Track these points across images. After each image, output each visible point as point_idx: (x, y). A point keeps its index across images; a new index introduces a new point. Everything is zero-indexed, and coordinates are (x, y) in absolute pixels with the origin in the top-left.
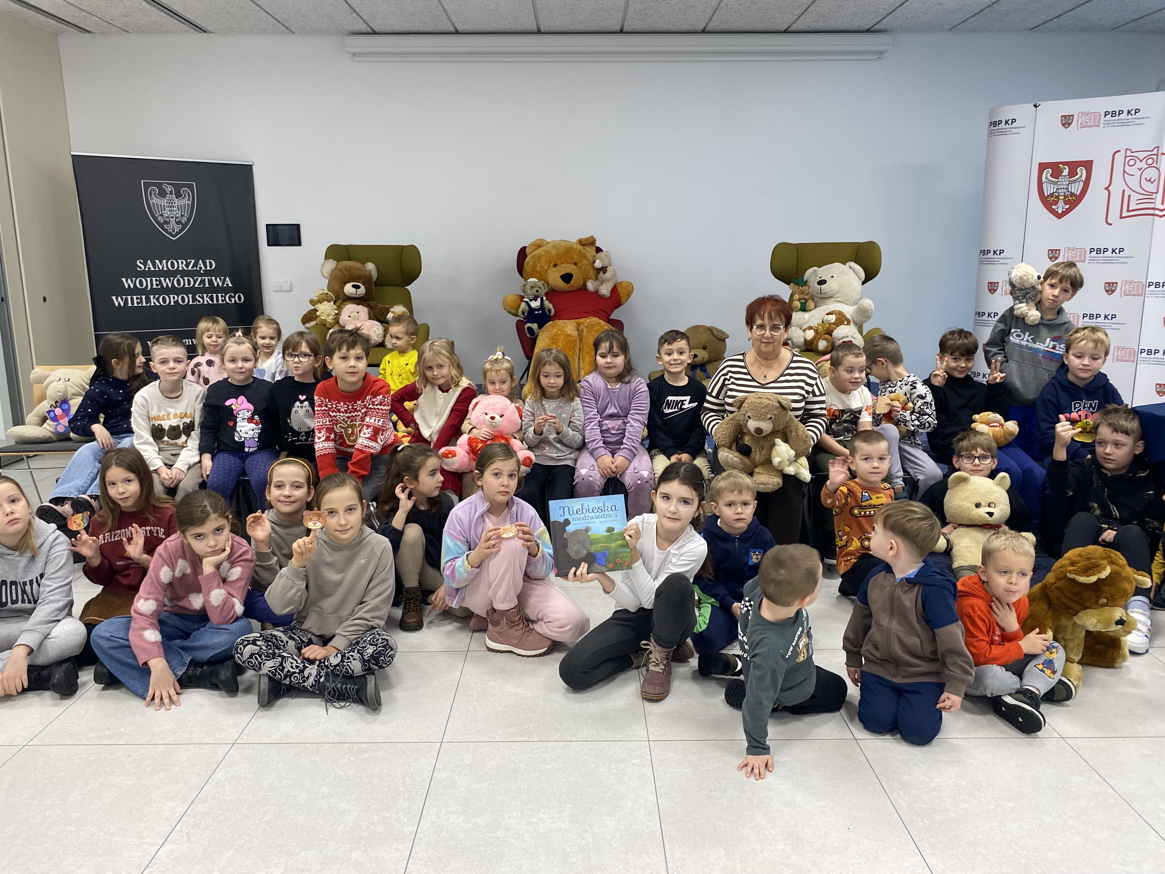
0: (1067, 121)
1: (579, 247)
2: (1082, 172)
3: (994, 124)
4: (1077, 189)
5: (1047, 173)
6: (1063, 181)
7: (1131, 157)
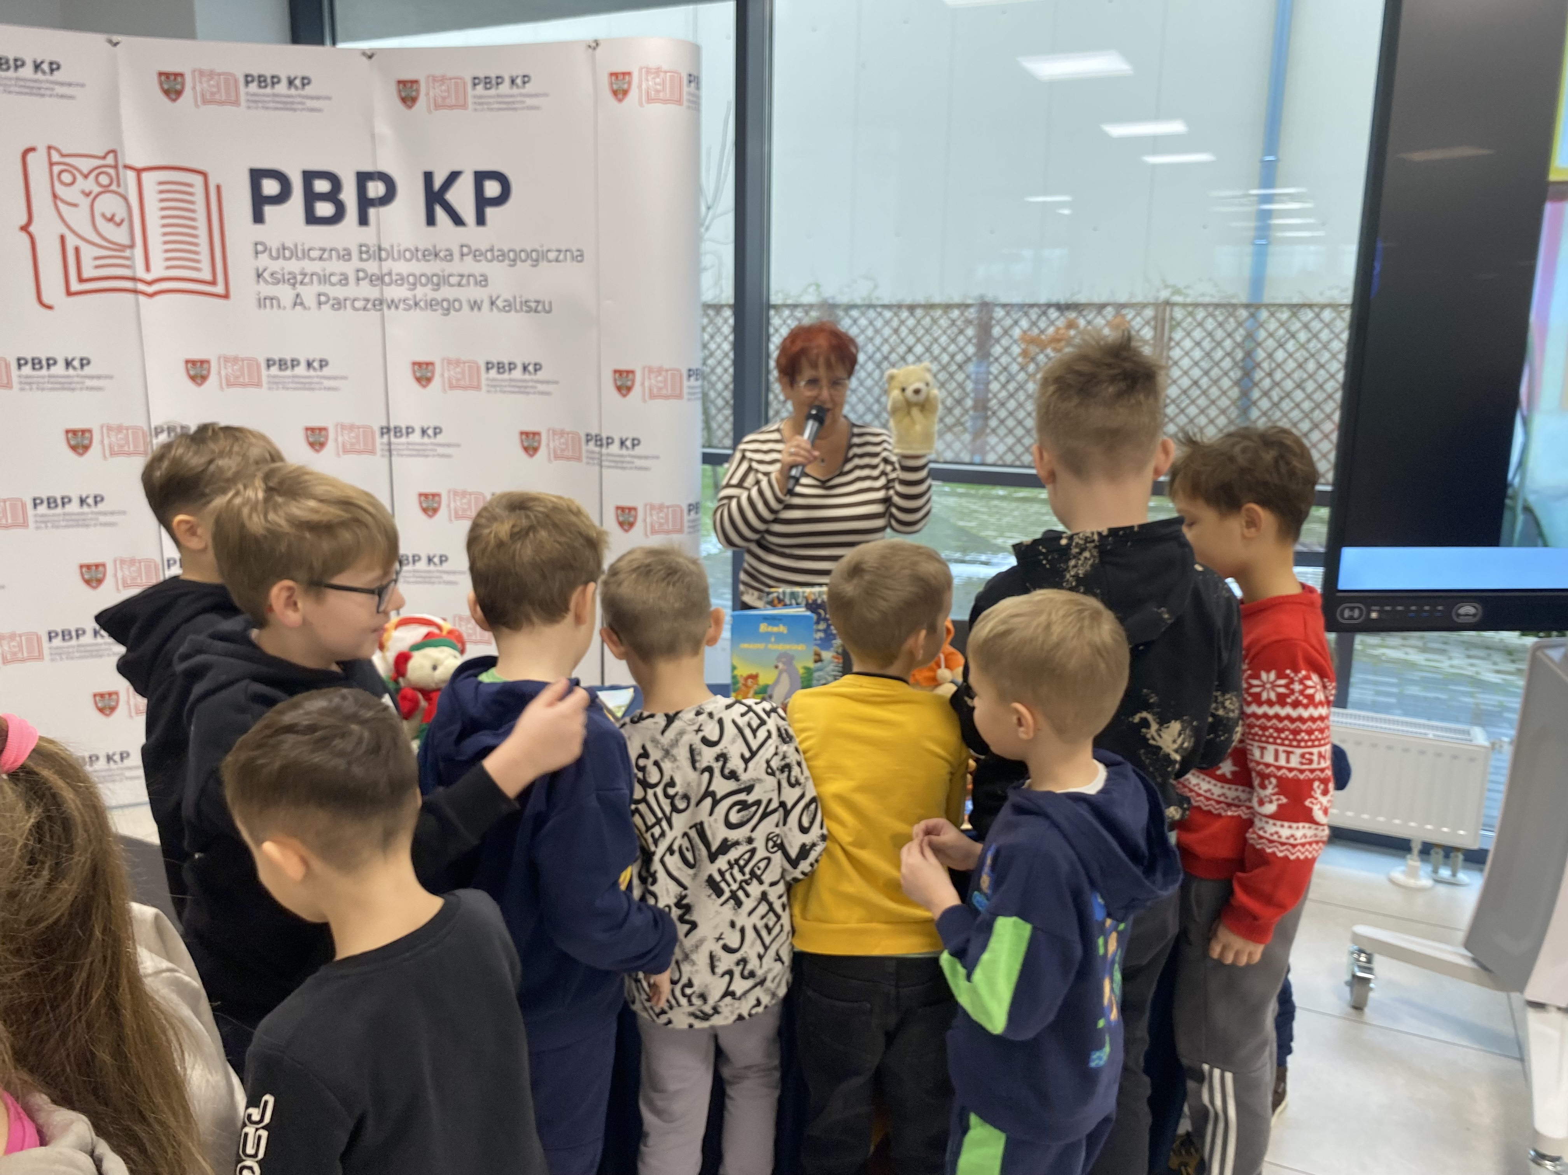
7: (61, 164)
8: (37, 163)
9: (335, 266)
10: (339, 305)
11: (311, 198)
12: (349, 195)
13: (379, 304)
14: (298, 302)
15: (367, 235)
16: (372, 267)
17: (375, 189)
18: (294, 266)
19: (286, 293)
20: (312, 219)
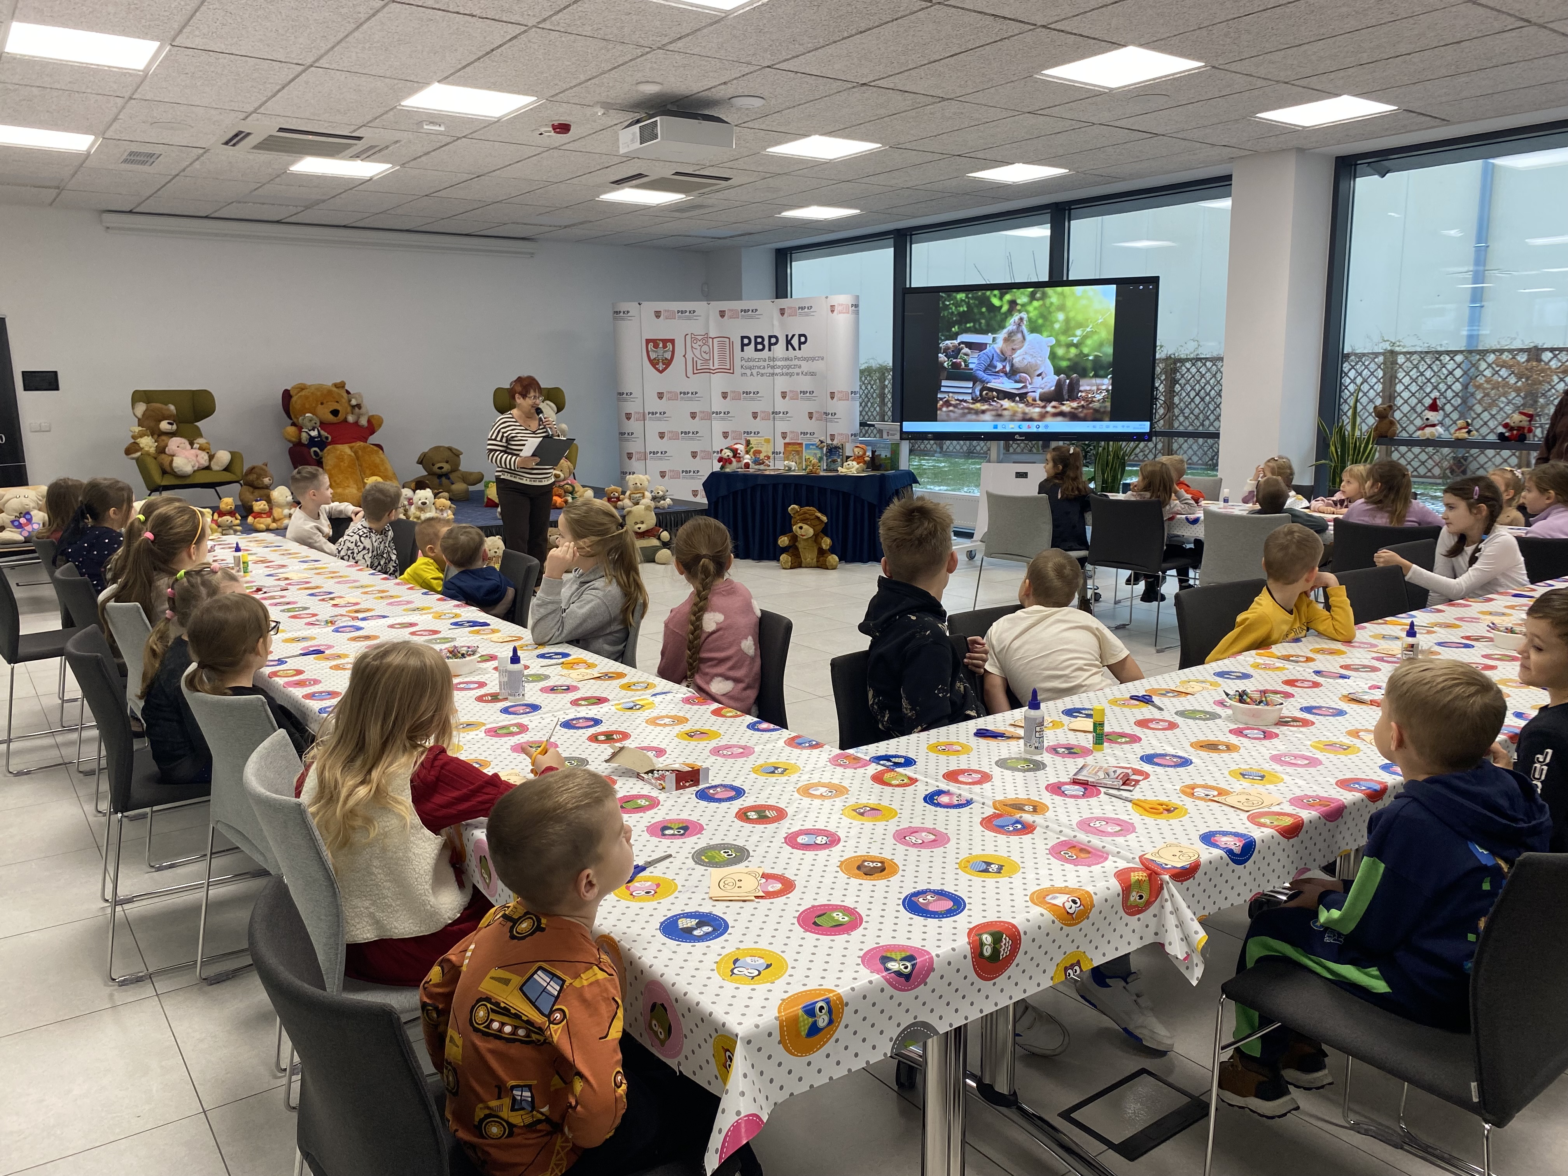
0: (658, 314)
1: (335, 389)
2: (669, 345)
3: (617, 313)
4: (668, 355)
5: (651, 345)
6: (660, 351)
7: (694, 339)
8: (688, 337)
9: (762, 363)
10: (762, 375)
11: (756, 343)
12: (766, 343)
13: (773, 374)
14: (752, 375)
15: (770, 354)
16: (771, 363)
17: (773, 340)
18: (751, 364)
19: (748, 372)
20: (756, 350)
